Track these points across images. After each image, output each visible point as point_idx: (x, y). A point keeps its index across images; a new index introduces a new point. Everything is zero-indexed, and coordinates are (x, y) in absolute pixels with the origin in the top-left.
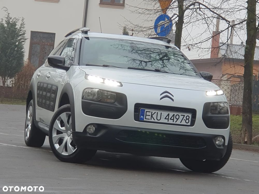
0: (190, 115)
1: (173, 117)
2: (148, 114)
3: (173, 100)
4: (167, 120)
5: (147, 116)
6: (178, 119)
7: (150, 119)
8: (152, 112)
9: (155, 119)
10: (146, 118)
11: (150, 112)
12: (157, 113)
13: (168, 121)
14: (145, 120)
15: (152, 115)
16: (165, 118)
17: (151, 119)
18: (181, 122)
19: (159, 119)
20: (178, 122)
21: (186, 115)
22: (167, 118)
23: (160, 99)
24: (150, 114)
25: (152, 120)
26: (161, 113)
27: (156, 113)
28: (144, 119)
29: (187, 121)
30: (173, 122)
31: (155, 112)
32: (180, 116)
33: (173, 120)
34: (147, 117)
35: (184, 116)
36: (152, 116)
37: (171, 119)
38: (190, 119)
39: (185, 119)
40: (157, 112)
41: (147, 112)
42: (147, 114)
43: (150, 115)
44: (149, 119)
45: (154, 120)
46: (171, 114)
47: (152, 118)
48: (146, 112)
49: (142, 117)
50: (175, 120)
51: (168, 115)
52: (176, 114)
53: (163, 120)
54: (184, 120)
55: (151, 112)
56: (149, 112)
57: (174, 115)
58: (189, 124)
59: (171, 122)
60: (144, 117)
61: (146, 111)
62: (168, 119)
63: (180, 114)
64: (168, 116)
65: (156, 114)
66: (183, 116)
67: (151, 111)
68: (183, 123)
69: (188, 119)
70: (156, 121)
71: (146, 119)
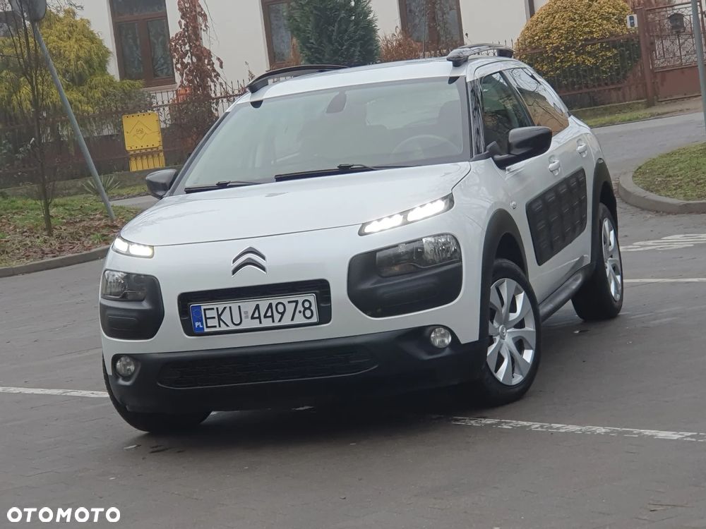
0: (312, 298)
1: (270, 310)
2: (209, 314)
3: (263, 269)
4: (258, 320)
5: (208, 320)
6: (282, 314)
7: (217, 325)
8: (217, 308)
9: (229, 322)
10: (209, 325)
11: (213, 309)
12: (230, 307)
13: (261, 322)
14: (206, 330)
15: (219, 316)
16: (253, 318)
17: (220, 326)
18: (292, 319)
19: (237, 321)
20: (287, 321)
21: (300, 299)
22: (256, 315)
23: (231, 273)
24: (214, 313)
25: (224, 328)
26: (239, 307)
27: (228, 309)
28: (203, 328)
29: (308, 313)
30: (273, 321)
31: (225, 308)
32: (286, 303)
33: (271, 319)
34: (210, 323)
35: (297, 302)
36: (220, 319)
37: (265, 316)
38: (314, 308)
39: (302, 309)
40: (228, 306)
41: (207, 312)
42: (207, 316)
43: (214, 318)
44: (215, 327)
45: (227, 326)
46: (264, 304)
47: (221, 323)
48: (205, 310)
49: (197, 324)
50: (277, 316)
51: (257, 307)
52: (274, 301)
53: (248, 323)
54: (300, 312)
55: (215, 309)
56: (210, 310)
57: (271, 305)
58: (315, 319)
59: (267, 323)
60: (202, 324)
61: (203, 308)
62: (259, 317)
63: (285, 300)
64: (257, 311)
65: (227, 311)
66: (294, 304)
67: (215, 307)
68: (300, 319)
69: (309, 308)
70: (233, 327)
71: (207, 327)
